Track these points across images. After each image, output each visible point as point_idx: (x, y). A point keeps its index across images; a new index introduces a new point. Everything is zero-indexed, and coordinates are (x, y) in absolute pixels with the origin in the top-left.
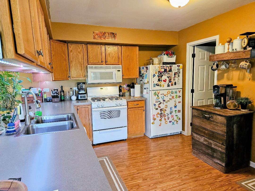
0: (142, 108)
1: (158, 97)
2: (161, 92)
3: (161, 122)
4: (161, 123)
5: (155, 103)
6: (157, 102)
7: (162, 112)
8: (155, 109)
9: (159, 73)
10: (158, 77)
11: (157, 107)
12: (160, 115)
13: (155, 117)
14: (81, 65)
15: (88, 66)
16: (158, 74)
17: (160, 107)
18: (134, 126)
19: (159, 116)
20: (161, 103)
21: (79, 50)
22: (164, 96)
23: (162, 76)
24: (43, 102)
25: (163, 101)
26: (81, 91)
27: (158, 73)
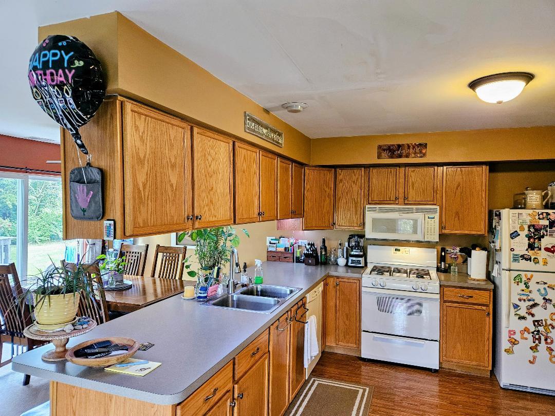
0: (484, 308)
1: (527, 287)
2: (537, 277)
3: (536, 354)
4: (535, 358)
5: (518, 303)
6: (524, 300)
7: (541, 329)
8: (518, 317)
9: (532, 230)
10: (529, 240)
11: (523, 312)
12: (532, 334)
13: (517, 337)
14: (356, 203)
15: (367, 206)
16: (529, 230)
17: (533, 315)
18: (458, 345)
19: (530, 337)
20: (535, 305)
21: (354, 178)
22: (548, 290)
23: (543, 237)
24: (294, 262)
25: (543, 301)
26: (354, 250)
27: (526, 229)
